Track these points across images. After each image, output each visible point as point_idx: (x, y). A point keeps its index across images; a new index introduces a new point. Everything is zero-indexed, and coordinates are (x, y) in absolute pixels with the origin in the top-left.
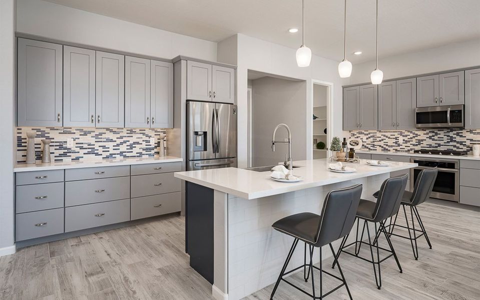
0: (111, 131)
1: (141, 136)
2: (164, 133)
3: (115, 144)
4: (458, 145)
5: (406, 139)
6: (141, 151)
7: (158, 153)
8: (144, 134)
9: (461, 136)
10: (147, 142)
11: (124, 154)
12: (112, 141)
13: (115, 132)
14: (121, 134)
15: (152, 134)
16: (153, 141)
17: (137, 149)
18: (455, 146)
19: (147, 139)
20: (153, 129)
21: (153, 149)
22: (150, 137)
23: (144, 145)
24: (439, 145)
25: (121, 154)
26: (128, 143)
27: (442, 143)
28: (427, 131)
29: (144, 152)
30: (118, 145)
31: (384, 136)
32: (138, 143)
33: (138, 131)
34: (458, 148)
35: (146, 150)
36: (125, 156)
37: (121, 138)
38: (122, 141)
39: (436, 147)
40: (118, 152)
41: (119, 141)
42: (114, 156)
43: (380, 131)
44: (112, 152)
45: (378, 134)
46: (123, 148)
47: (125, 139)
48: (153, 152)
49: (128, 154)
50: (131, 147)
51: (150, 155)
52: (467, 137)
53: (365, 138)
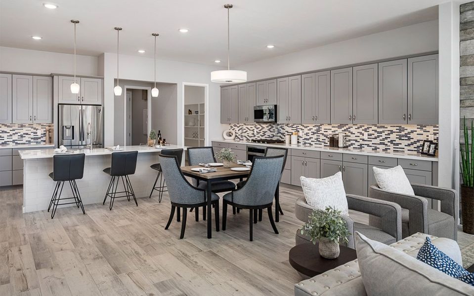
0: (6, 125)
1: (30, 129)
2: (50, 126)
3: (9, 134)
4: (282, 136)
5: (258, 130)
6: (30, 139)
7: (45, 141)
8: (32, 127)
9: (283, 129)
10: (34, 133)
11: (16, 141)
12: (6, 132)
13: (8, 126)
14: (13, 128)
15: (39, 127)
16: (40, 133)
17: (27, 138)
18: (280, 137)
19: (35, 131)
20: (39, 124)
21: (40, 138)
22: (37, 129)
23: (32, 135)
24: (274, 136)
25: (14, 141)
26: (19, 134)
27: (274, 134)
28: (268, 125)
29: (32, 140)
30: (11, 136)
31: (247, 128)
32: (27, 134)
33: (27, 125)
34: (282, 138)
35: (34, 139)
36: (17, 143)
37: (14, 130)
38: (14, 132)
39: (272, 137)
40: (11, 140)
41: (11, 133)
42: (8, 143)
43: (245, 125)
44: (6, 140)
45: (244, 127)
46: (15, 137)
47: (16, 131)
48: (39, 140)
49: (19, 142)
50: (22, 136)
51: (37, 142)
52: (286, 130)
53: (237, 129)
